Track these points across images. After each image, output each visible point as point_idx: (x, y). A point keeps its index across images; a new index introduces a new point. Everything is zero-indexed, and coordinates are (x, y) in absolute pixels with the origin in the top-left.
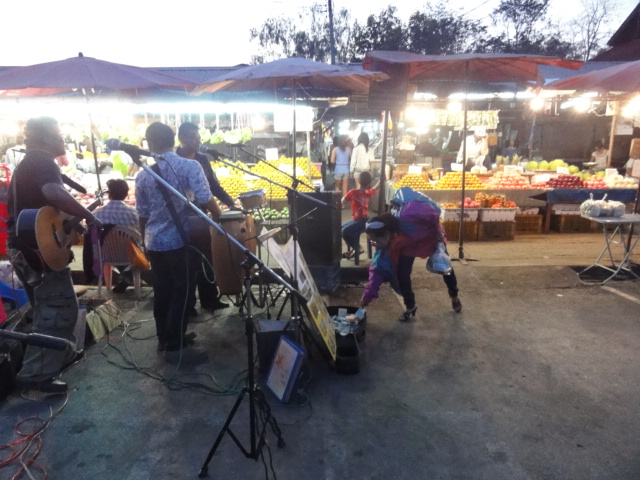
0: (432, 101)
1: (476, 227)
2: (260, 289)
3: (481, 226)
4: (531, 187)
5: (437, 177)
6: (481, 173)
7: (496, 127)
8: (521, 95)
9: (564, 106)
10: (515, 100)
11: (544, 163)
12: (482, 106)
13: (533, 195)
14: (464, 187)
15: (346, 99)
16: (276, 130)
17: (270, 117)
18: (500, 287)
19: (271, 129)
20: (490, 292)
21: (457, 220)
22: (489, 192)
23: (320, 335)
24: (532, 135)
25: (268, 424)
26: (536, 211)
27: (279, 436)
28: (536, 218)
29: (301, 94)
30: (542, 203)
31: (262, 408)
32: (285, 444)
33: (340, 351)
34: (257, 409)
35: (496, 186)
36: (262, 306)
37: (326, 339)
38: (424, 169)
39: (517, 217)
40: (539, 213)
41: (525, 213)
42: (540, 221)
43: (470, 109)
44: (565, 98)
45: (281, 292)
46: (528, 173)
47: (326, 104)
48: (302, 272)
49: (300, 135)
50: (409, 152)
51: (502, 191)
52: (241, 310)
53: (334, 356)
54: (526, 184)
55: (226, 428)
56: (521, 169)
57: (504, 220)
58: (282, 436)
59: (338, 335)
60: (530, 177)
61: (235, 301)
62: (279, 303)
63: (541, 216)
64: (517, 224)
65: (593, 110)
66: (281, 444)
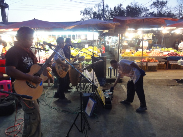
0: (133, 31)
1: (146, 67)
2: (83, 84)
3: (147, 67)
4: (162, 56)
5: (134, 53)
6: (147, 51)
7: (152, 38)
8: (159, 29)
9: (172, 32)
10: (158, 30)
11: (166, 49)
12: (148, 32)
13: (163, 58)
14: (142, 56)
15: (108, 30)
16: (88, 39)
17: (86, 36)
18: (153, 85)
19: (86, 39)
20: (150, 86)
21: (140, 65)
22: (150, 57)
23: (100, 98)
24: (162, 41)
25: (86, 123)
26: (164, 63)
27: (89, 126)
28: (164, 65)
29: (95, 29)
30: (166, 60)
31: (84, 118)
32: (90, 129)
33: (106, 102)
34: (83, 118)
35: (152, 56)
36: (83, 89)
37: (102, 99)
38: (130, 50)
39: (158, 65)
40: (165, 63)
41: (160, 63)
42: (165, 66)
43: (144, 33)
44: (173, 30)
45: (89, 85)
46: (161, 52)
47: (102, 32)
48: (96, 79)
49: (95, 41)
50: (126, 46)
51: (153, 57)
52: (78, 90)
53: (104, 104)
54: (161, 55)
55: (74, 123)
56: (159, 50)
57: (154, 65)
58: (90, 126)
59: (105, 98)
60: (162, 53)
61: (76, 87)
62: (88, 88)
63: (165, 64)
64: (158, 67)
65: (181, 33)
66: (89, 129)
